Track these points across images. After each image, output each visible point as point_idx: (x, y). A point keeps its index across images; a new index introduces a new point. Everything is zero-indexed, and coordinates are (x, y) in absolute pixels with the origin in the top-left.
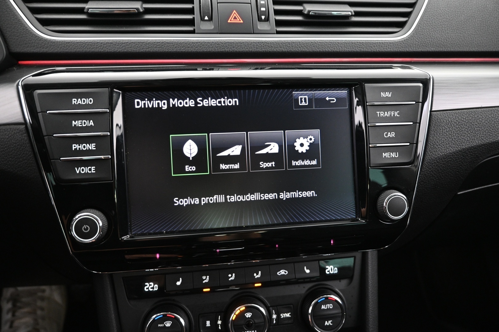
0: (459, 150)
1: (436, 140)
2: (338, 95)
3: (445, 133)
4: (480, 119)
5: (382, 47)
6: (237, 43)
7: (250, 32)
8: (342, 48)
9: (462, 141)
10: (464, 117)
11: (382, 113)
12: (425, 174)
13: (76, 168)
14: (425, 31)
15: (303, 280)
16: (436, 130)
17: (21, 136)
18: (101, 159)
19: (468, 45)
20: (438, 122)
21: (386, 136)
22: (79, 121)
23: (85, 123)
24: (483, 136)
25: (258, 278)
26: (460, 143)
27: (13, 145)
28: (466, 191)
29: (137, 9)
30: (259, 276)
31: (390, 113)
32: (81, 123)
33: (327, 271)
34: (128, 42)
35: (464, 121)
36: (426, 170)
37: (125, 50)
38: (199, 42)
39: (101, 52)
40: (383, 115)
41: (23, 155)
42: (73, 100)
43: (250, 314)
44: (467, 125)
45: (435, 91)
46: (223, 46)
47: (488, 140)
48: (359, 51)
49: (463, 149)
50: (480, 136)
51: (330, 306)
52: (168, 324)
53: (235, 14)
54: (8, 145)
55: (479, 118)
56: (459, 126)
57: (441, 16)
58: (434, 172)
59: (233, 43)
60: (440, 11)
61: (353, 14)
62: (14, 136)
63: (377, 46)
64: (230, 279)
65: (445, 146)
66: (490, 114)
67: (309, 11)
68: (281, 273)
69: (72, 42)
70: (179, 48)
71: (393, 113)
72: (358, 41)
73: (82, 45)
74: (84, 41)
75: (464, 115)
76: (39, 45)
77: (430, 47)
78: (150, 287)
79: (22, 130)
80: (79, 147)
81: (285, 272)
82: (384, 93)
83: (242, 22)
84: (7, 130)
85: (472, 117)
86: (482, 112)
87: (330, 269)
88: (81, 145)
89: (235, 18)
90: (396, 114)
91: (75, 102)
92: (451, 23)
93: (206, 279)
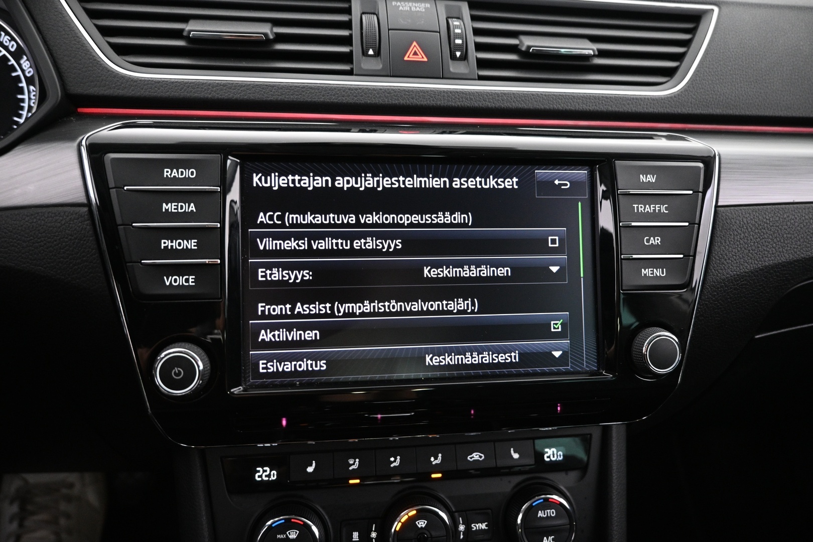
0: (759, 268)
1: (723, 251)
2: (572, 176)
3: (737, 241)
4: (792, 221)
5: (640, 105)
6: (419, 92)
7: (438, 76)
8: (579, 105)
9: (764, 254)
10: (767, 217)
11: (641, 207)
12: (706, 304)
13: (165, 278)
14: (705, 83)
15: (507, 470)
16: (724, 236)
17: (80, 224)
18: (204, 264)
19: (772, 107)
20: (728, 223)
21: (647, 243)
22: (173, 204)
23: (182, 207)
24: (796, 246)
25: (436, 464)
26: (761, 257)
27: (67, 238)
28: (769, 334)
29: (266, 35)
30: (438, 461)
31: (653, 207)
32: (176, 207)
33: (546, 456)
34: (250, 85)
35: (767, 223)
36: (708, 298)
37: (246, 97)
38: (360, 89)
39: (207, 98)
40: (642, 209)
41: (83, 254)
42: (165, 170)
43: (424, 523)
44: (771, 229)
45: (722, 175)
46: (396, 96)
47: (803, 254)
48: (605, 110)
49: (766, 267)
50: (791, 247)
51: (552, 513)
52: (293, 535)
53: (415, 47)
54: (58, 238)
55: (790, 220)
56: (760, 231)
57: (730, 61)
58: (720, 301)
59: (412, 91)
60: (729, 53)
61: (597, 53)
62: (70, 224)
63: (632, 104)
64: (392, 465)
65: (737, 261)
66: (807, 213)
67: (529, 47)
68: (473, 457)
69: (163, 81)
70: (328, 97)
71: (658, 207)
72: (603, 95)
73: (179, 86)
74: (183, 80)
75: (767, 214)
76: (112, 84)
77: (714, 108)
78: (265, 474)
79: (83, 214)
80: (172, 244)
81: (481, 457)
82: (645, 176)
83: (425, 59)
84: (59, 214)
85: (780, 218)
86: (794, 210)
87: (552, 453)
88: (174, 241)
89: (415, 54)
90: (663, 209)
91: (168, 174)
92: (746, 72)
93: (354, 464)
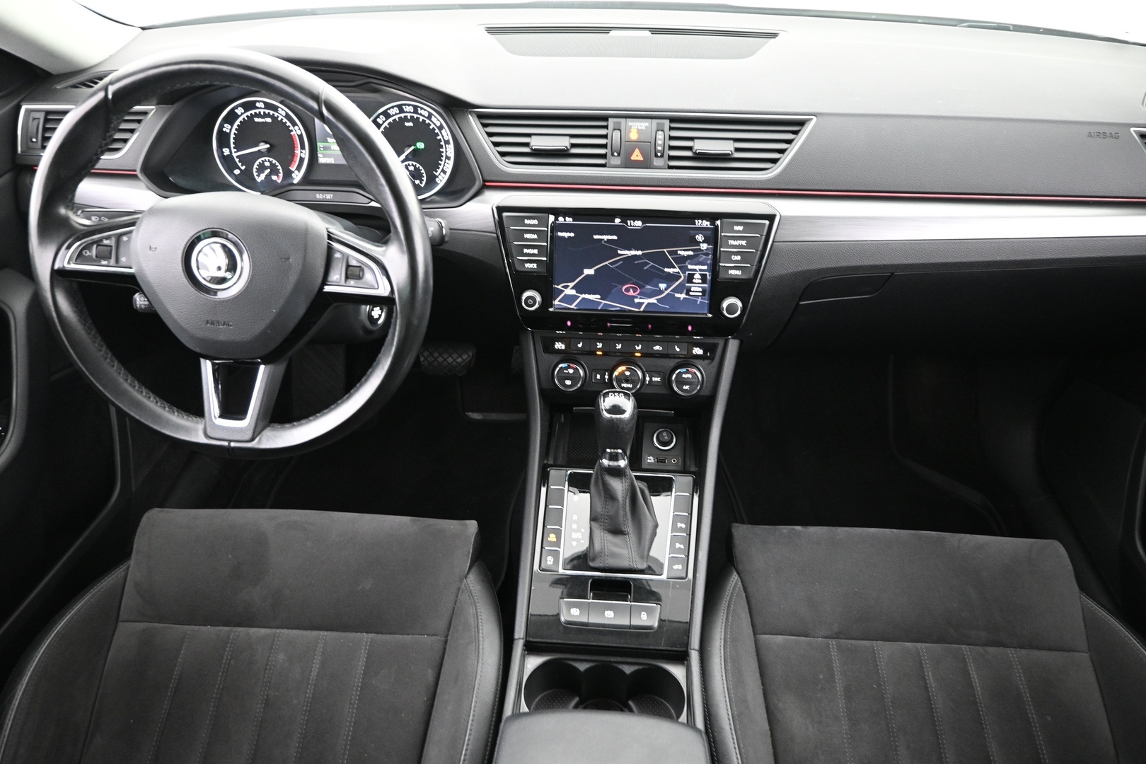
1: (773, 264)
4: (812, 251)
5: (750, 184)
6: (637, 178)
7: (647, 167)
11: (733, 242)
13: (526, 264)
15: (673, 356)
17: (494, 241)
18: (542, 260)
19: (827, 184)
20: (778, 251)
21: (733, 259)
25: (638, 349)
27: (488, 245)
28: (807, 302)
31: (739, 242)
32: (530, 236)
33: (694, 352)
34: (559, 175)
35: (798, 252)
38: (609, 176)
43: (629, 373)
45: (780, 224)
46: (625, 180)
48: (731, 186)
49: (794, 272)
51: (690, 376)
52: (571, 371)
53: (637, 152)
54: (484, 244)
56: (794, 255)
57: (809, 157)
59: (634, 177)
60: (809, 152)
62: (489, 240)
63: (746, 183)
64: (617, 348)
67: (698, 147)
68: (656, 348)
69: (522, 174)
70: (594, 181)
72: (731, 179)
73: (529, 176)
74: (531, 173)
76: (501, 175)
77: (792, 185)
78: (559, 346)
79: (494, 236)
81: (660, 348)
83: (642, 159)
84: (485, 236)
87: (697, 350)
88: (529, 250)
89: (637, 155)
90: (743, 243)
91: (527, 222)
92: (817, 164)
93: (600, 345)
